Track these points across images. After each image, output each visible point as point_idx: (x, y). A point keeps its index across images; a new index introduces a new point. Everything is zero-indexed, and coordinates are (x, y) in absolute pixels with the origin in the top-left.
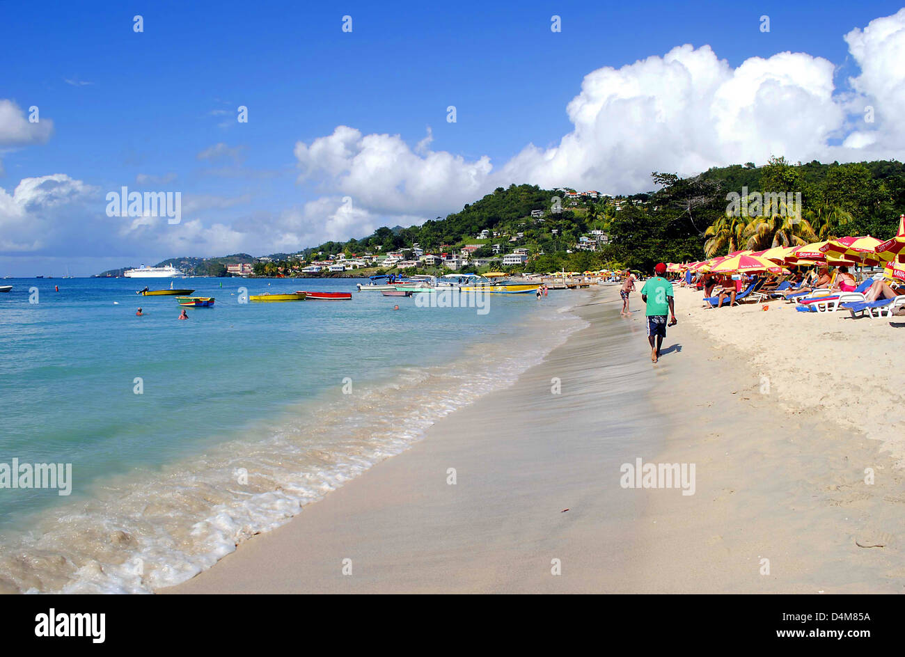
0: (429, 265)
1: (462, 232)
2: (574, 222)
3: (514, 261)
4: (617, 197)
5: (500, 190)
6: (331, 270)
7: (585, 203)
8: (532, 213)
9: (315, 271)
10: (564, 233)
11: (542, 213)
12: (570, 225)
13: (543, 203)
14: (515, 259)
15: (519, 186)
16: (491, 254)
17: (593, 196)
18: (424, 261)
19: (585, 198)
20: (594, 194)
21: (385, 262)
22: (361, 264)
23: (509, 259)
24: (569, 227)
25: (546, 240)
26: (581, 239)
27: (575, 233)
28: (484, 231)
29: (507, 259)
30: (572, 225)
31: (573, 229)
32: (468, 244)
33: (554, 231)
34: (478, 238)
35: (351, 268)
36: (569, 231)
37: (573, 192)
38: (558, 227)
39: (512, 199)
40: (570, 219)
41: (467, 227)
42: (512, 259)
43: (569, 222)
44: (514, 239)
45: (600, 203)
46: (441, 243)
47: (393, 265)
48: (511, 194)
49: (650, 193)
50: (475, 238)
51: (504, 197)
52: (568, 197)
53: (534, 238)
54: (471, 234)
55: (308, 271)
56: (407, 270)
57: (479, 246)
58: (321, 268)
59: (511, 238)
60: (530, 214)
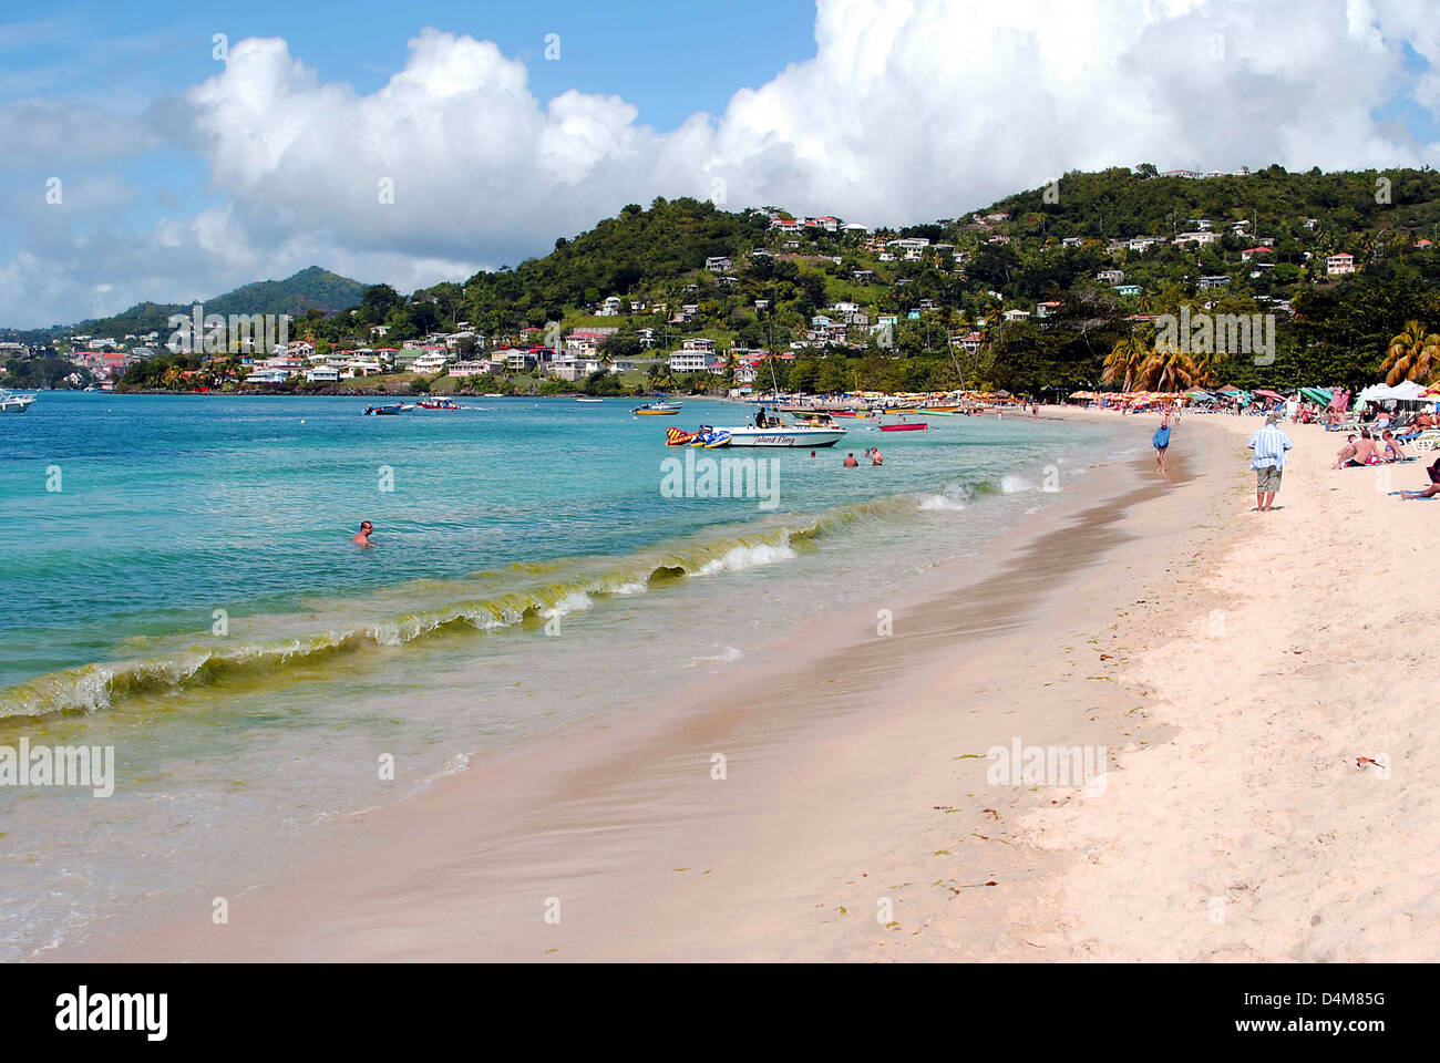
0: (515, 370)
1: (561, 299)
2: (798, 284)
3: (691, 364)
4: (878, 231)
5: (633, 210)
6: (311, 377)
7: (814, 243)
8: (708, 263)
9: (276, 379)
10: (780, 306)
11: (728, 263)
12: (790, 292)
13: (728, 240)
14: (693, 360)
15: (673, 202)
16: (636, 350)
17: (831, 227)
18: (505, 363)
19: (814, 233)
20: (830, 224)
21: (419, 362)
22: (371, 366)
23: (681, 360)
24: (790, 296)
25: (745, 323)
26: (815, 320)
27: (802, 308)
28: (610, 299)
29: (676, 360)
30: (796, 290)
31: (798, 299)
32: (579, 325)
33: (760, 304)
34: (598, 313)
35: (351, 375)
36: (789, 303)
37: (786, 218)
38: (766, 294)
39: (663, 232)
40: (790, 279)
41: (573, 289)
42: (688, 360)
43: (790, 284)
44: (679, 318)
45: (846, 244)
46: (522, 323)
47: (439, 370)
48: (659, 221)
49: (943, 222)
50: (592, 313)
51: (643, 226)
52: (777, 230)
53: (720, 317)
54: (581, 304)
55: (263, 380)
56: (475, 381)
57: (607, 331)
58: (289, 374)
59: (672, 318)
60: (703, 265)
